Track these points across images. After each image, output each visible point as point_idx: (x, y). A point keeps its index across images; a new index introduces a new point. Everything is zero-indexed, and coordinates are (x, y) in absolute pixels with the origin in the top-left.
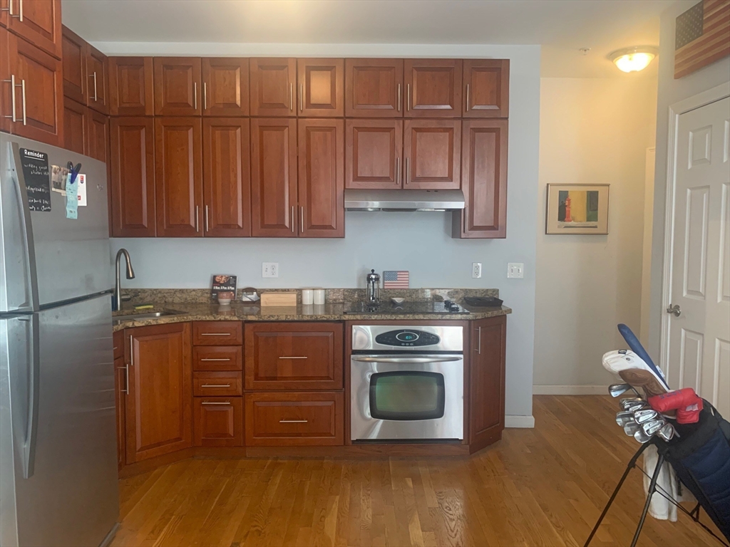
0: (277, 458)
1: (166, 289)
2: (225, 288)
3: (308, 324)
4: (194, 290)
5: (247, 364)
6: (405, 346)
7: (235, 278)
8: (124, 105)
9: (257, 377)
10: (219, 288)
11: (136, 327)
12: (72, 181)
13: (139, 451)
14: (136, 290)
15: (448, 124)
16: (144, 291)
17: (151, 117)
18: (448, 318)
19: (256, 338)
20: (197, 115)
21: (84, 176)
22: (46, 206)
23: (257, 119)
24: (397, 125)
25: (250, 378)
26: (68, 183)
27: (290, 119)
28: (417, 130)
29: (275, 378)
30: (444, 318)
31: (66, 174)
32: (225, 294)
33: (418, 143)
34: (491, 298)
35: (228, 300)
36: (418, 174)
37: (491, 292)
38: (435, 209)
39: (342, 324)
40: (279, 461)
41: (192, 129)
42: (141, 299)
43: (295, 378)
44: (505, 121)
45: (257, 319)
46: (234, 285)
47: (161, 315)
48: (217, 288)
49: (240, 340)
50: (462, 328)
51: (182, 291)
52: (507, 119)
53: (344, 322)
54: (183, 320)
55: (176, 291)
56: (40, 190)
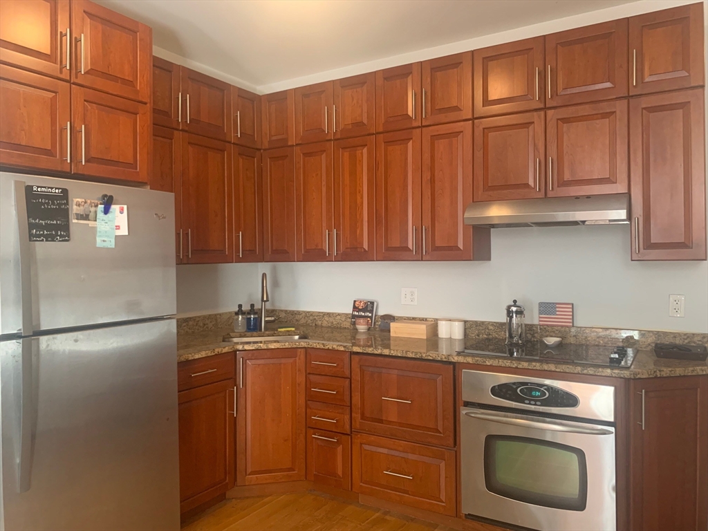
0: (386, 513)
1: (316, 312)
2: (363, 314)
3: (412, 362)
4: (339, 314)
5: (354, 401)
6: (530, 404)
7: (372, 303)
8: (274, 138)
9: (363, 417)
10: (357, 314)
11: (245, 350)
12: (106, 211)
13: (249, 475)
14: (293, 311)
15: (605, 107)
16: (299, 313)
17: (293, 146)
18: (591, 372)
19: (362, 371)
20: (329, 138)
21: (125, 207)
22: (64, 236)
23: (382, 135)
24: (537, 118)
25: (357, 416)
26: (100, 215)
27: (414, 130)
28: (566, 120)
29: (381, 421)
30: (585, 372)
31: (96, 206)
32: (362, 320)
33: (565, 137)
34: (699, 346)
35: (365, 327)
36: (567, 176)
37: (699, 338)
38: (610, 221)
39: (452, 366)
40: (388, 517)
41: (325, 154)
42: (297, 320)
43: (401, 424)
44: (701, 90)
45: (361, 351)
46: (371, 312)
47: (300, 338)
48: (356, 313)
49: (347, 373)
50: (611, 389)
51: (329, 314)
52: (703, 87)
53: (454, 364)
54: (295, 346)
55: (325, 314)
56: (55, 222)
